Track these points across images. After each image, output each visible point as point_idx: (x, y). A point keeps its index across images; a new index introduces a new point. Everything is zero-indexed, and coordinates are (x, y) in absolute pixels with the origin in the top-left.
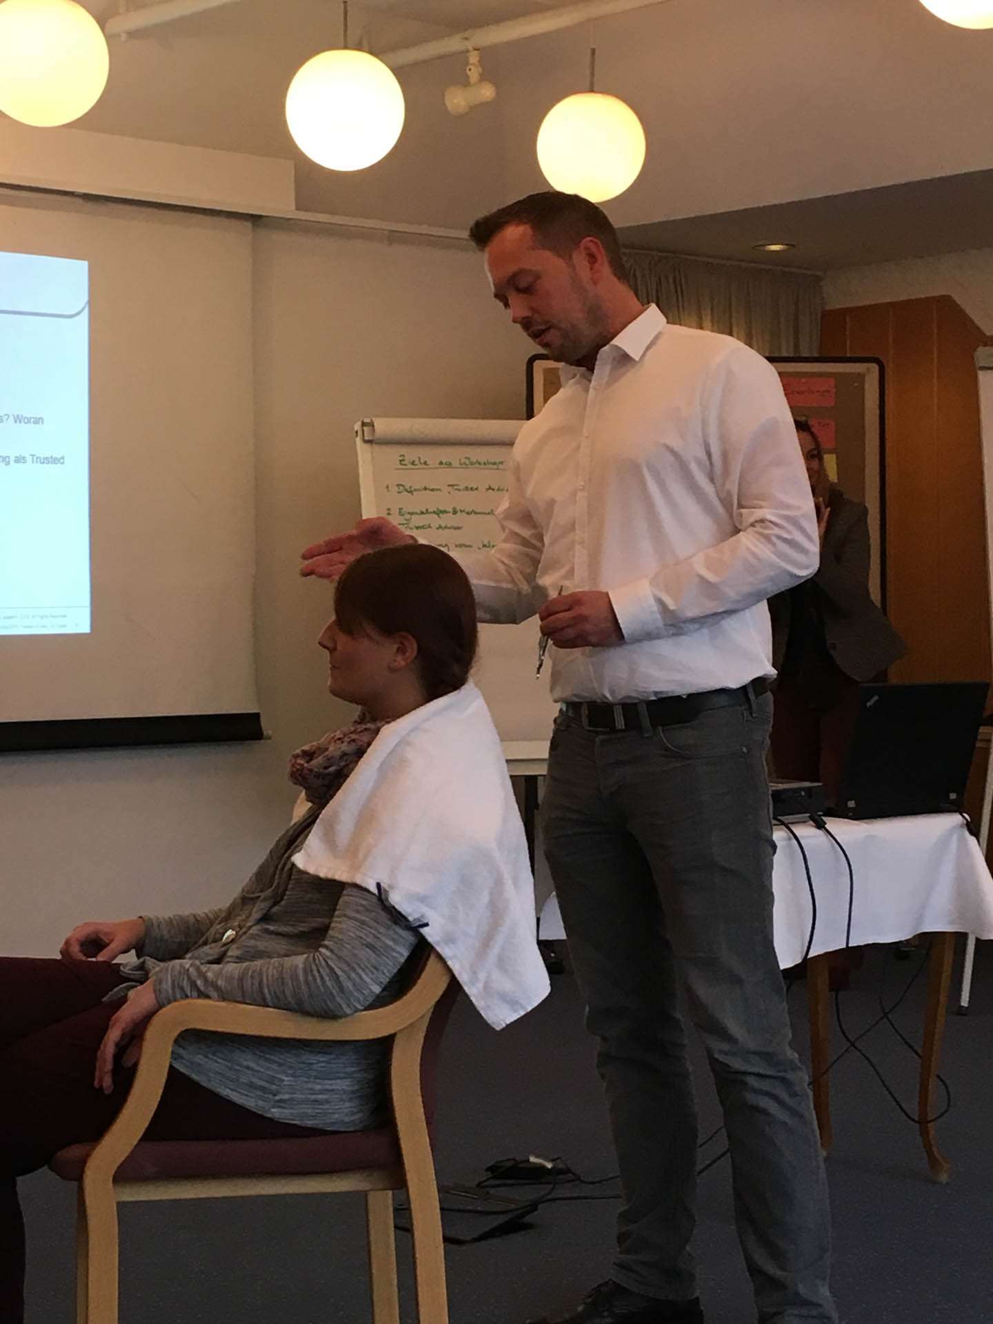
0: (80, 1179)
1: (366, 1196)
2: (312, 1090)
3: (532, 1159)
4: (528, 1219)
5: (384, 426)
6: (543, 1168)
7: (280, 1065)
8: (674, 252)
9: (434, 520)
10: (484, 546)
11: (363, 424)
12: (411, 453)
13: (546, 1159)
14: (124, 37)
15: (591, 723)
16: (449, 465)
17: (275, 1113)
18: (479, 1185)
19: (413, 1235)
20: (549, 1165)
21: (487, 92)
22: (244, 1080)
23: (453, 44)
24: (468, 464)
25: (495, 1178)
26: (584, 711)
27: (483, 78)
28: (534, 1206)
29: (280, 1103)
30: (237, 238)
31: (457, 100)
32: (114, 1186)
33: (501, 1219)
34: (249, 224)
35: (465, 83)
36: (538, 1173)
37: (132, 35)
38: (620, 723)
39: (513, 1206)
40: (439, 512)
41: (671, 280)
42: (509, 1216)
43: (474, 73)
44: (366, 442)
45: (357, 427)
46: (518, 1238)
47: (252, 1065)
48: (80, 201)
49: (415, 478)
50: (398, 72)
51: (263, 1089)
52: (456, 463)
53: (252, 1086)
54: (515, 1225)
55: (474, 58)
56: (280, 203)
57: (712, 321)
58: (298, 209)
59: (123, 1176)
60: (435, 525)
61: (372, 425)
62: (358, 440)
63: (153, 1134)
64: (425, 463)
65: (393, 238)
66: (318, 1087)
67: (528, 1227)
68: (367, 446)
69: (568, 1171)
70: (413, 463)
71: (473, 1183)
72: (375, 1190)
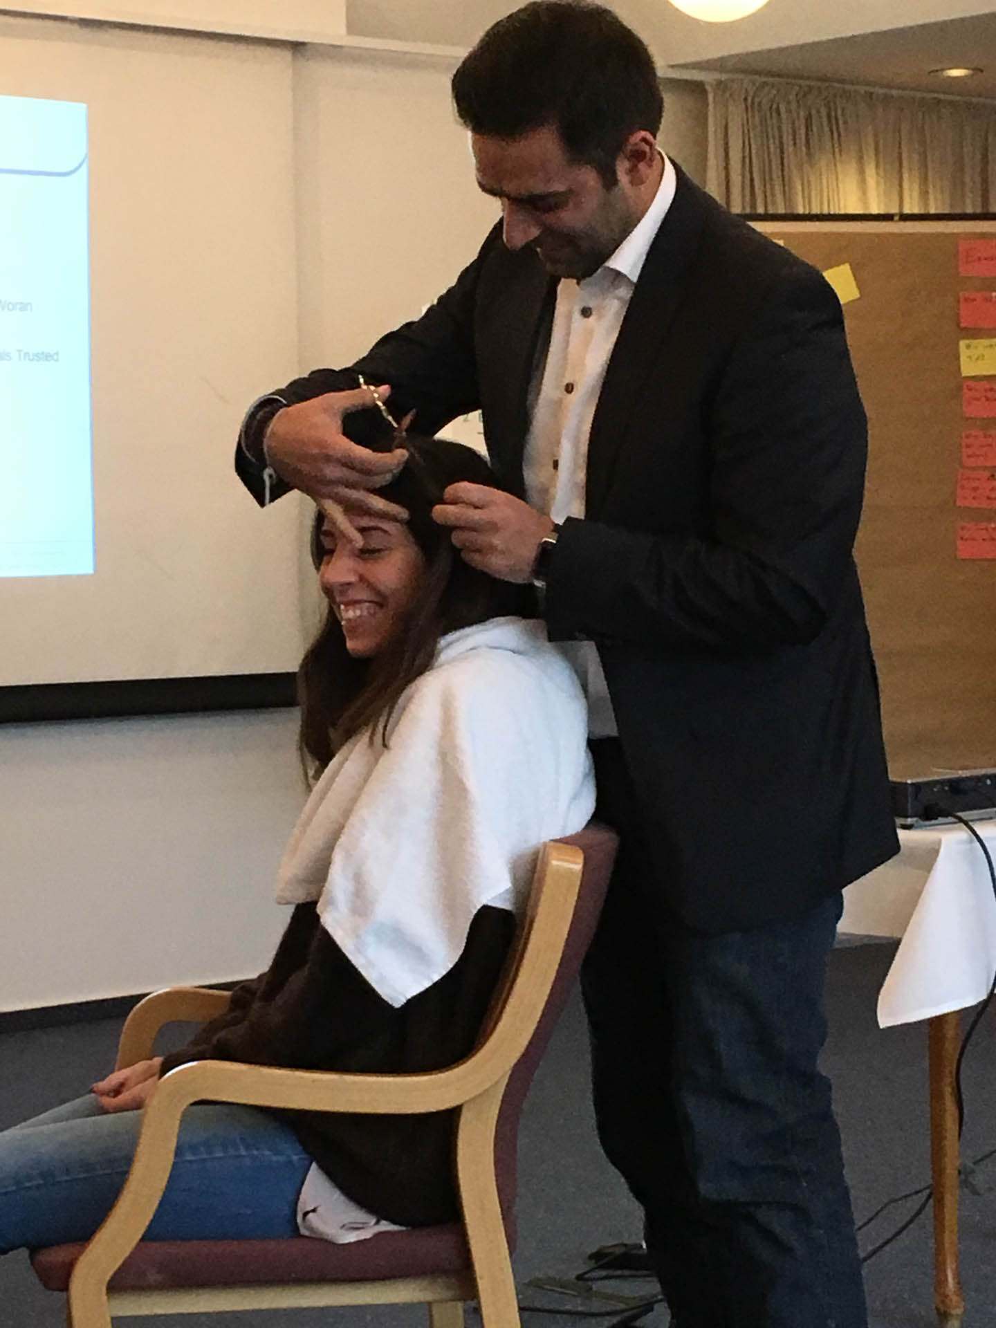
0: (65, 1288)
1: (430, 1309)
8: (824, 79)
18: (582, 1278)
25: (602, 1267)
28: (647, 1307)
30: (278, 65)
32: (109, 1298)
33: (607, 1322)
34: (287, 55)
39: (622, 1306)
41: (823, 115)
42: (616, 1318)
48: (76, 27)
56: (328, 26)
57: (877, 167)
58: (352, 28)
59: (118, 1285)
71: (572, 1275)
72: (441, 1301)
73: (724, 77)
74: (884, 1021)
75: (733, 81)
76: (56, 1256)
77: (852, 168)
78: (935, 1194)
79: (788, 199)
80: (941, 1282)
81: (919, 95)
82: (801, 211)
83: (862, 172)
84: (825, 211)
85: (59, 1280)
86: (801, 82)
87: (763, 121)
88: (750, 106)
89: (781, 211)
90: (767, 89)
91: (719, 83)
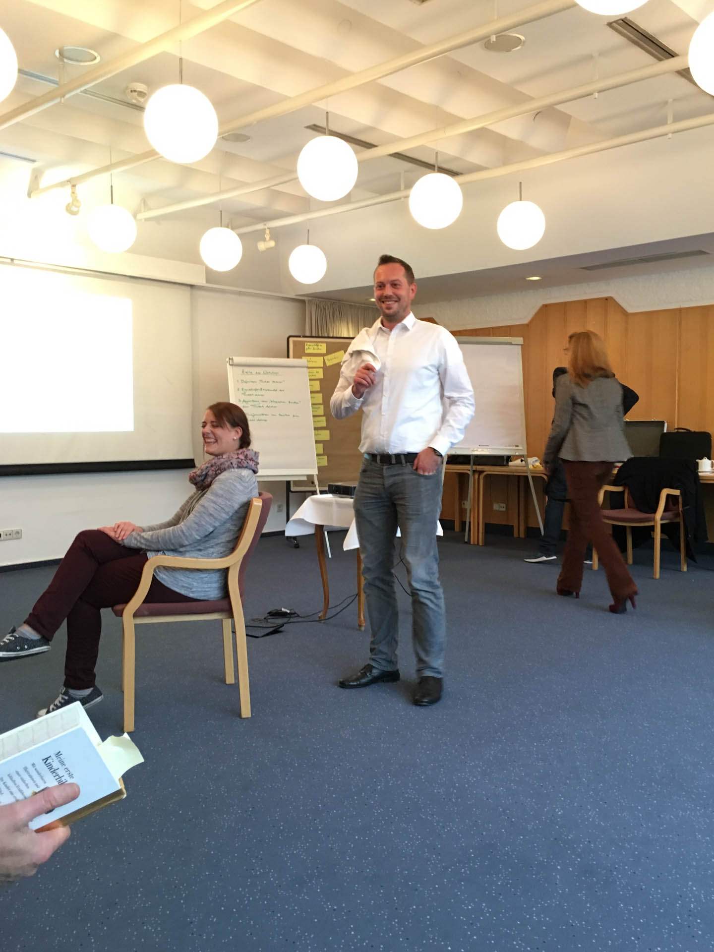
0: (122, 616)
1: (222, 621)
2: (204, 588)
3: (283, 609)
4: (281, 629)
5: (237, 360)
6: (286, 613)
7: (193, 579)
8: (339, 300)
9: (254, 392)
10: (271, 402)
11: (229, 359)
12: (246, 369)
13: (288, 609)
14: (143, 220)
15: (381, 462)
16: (259, 373)
17: (191, 595)
18: (265, 619)
19: (236, 634)
20: (288, 611)
21: (272, 244)
22: (180, 584)
23: (260, 226)
24: (266, 373)
25: (270, 616)
26: (378, 458)
27: (271, 239)
28: (282, 625)
29: (193, 592)
30: (187, 292)
31: (262, 246)
32: (133, 618)
33: (271, 630)
34: (189, 288)
35: (264, 240)
36: (284, 615)
37: (147, 220)
38: (394, 461)
39: (275, 625)
40: (256, 390)
41: (338, 310)
42: (275, 628)
43: (267, 237)
44: (230, 365)
45: (227, 359)
46: (277, 636)
47: (182, 579)
48: (128, 278)
49: (248, 378)
50: (241, 236)
51: (188, 588)
52: (262, 373)
53: (183, 587)
54: (276, 631)
55: (267, 231)
56: (201, 281)
57: (352, 325)
58: (208, 281)
59: (136, 615)
60: (254, 394)
61: (232, 359)
62: (228, 364)
63: (147, 600)
64: (251, 373)
65: (240, 293)
66: (206, 586)
67: (281, 632)
68: (231, 367)
69: (295, 613)
70: (247, 373)
71: (263, 618)
72: (224, 619)
73: (310, 299)
74: (345, 549)
75: (313, 300)
76: (119, 607)
77: (346, 324)
78: (358, 595)
79: (328, 332)
80: (359, 617)
81: (363, 305)
82: (331, 336)
83: (348, 325)
84: (338, 336)
85: (120, 614)
86: (331, 301)
87: (321, 311)
88: (318, 306)
89: (326, 335)
90: (322, 302)
91: (309, 301)
